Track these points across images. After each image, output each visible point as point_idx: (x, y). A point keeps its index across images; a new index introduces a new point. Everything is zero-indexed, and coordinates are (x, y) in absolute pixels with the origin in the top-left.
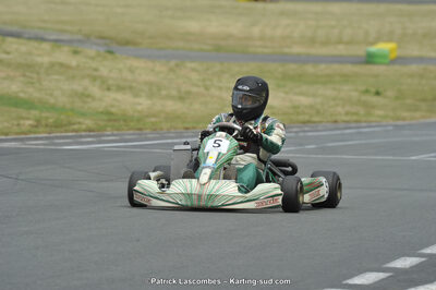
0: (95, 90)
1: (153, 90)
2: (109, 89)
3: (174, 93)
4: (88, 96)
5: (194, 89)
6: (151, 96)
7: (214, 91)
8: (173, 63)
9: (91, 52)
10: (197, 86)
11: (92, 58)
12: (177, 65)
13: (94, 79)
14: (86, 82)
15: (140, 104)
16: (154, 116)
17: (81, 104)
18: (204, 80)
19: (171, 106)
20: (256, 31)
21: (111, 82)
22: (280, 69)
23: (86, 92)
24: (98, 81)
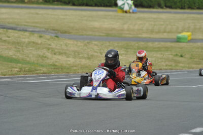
0: (49, 55)
1: (76, 54)
2: (55, 54)
3: (86, 56)
4: (45, 57)
6: (75, 57)
8: (86, 42)
9: (48, 37)
10: (97, 53)
11: (48, 39)
12: (88, 43)
13: (48, 49)
14: (45, 51)
15: (69, 61)
16: (76, 66)
17: (41, 61)
18: (100, 50)
19: (84, 62)
20: (126, 27)
21: (56, 51)
22: (137, 45)
23: (44, 55)
24: (50, 50)
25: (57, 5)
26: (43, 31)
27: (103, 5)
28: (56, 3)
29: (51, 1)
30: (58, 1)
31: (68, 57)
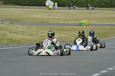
0: (8, 33)
1: (23, 33)
2: (11, 33)
3: (29, 34)
4: (6, 35)
5: (34, 33)
6: (22, 35)
7: (39, 33)
9: (7, 23)
11: (7, 25)
12: (29, 26)
13: (7, 30)
14: (5, 31)
15: (19, 37)
16: (23, 40)
17: (3, 37)
18: (37, 30)
19: (28, 37)
20: (51, 17)
21: (12, 31)
22: (57, 27)
23: (5, 34)
24: (8, 31)
25: (12, 5)
26: (3, 20)
27: (37, 5)
28: (10, 4)
29: (8, 3)
30: (11, 3)
31: (18, 35)
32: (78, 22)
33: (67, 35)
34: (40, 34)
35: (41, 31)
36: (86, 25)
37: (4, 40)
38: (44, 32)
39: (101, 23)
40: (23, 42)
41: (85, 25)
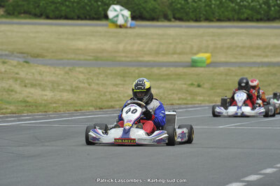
0: (17, 87)
1: (55, 86)
2: (25, 86)
3: (68, 88)
4: (12, 91)
5: (82, 85)
6: (53, 90)
7: (94, 86)
8: (67, 68)
9: (15, 62)
10: (84, 83)
11: (15, 66)
12: (70, 69)
13: (16, 80)
14: (11, 82)
15: (46, 95)
16: (55, 103)
17: (7, 96)
18: (88, 79)
19: (66, 96)
20: (121, 47)
21: (27, 81)
22: (137, 71)
23: (11, 88)
24: (19, 82)
25: (25, 18)
26: (6, 55)
27: (88, 17)
28: (22, 15)
29: (16, 13)
30: (25, 12)
31: (44, 90)
32: (187, 59)
33: (161, 90)
34: (96, 87)
35: (97, 81)
36: (208, 65)
37: (9, 103)
38: (105, 84)
39: (243, 59)
40: (54, 108)
41: (205, 65)
